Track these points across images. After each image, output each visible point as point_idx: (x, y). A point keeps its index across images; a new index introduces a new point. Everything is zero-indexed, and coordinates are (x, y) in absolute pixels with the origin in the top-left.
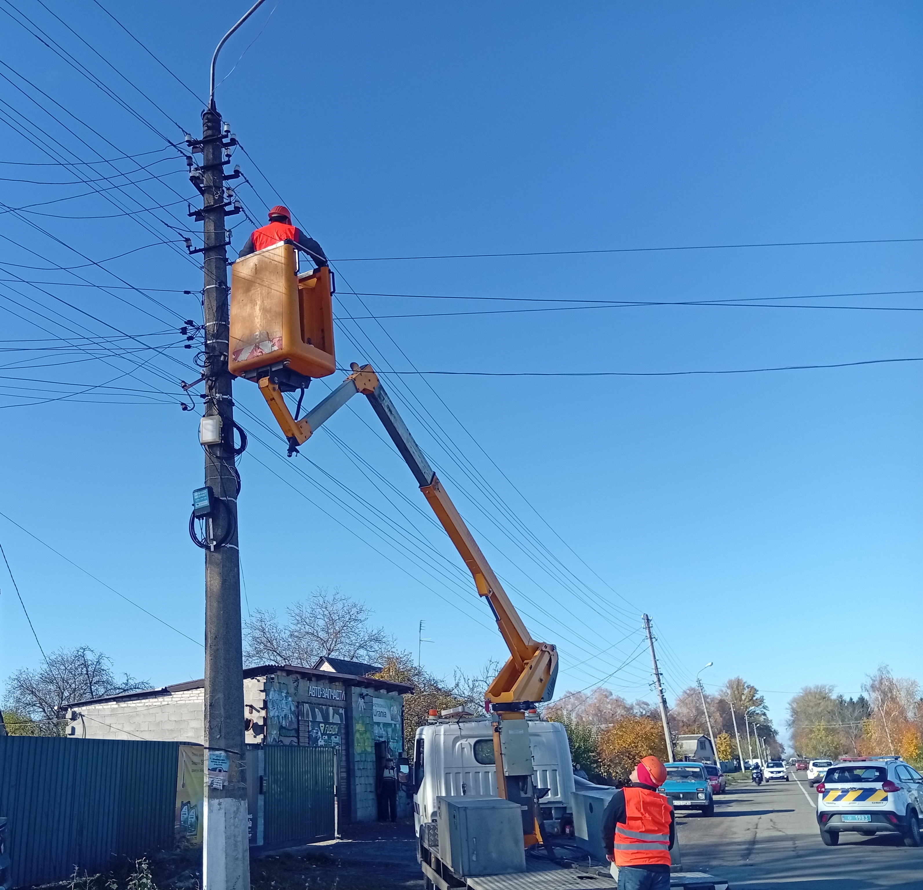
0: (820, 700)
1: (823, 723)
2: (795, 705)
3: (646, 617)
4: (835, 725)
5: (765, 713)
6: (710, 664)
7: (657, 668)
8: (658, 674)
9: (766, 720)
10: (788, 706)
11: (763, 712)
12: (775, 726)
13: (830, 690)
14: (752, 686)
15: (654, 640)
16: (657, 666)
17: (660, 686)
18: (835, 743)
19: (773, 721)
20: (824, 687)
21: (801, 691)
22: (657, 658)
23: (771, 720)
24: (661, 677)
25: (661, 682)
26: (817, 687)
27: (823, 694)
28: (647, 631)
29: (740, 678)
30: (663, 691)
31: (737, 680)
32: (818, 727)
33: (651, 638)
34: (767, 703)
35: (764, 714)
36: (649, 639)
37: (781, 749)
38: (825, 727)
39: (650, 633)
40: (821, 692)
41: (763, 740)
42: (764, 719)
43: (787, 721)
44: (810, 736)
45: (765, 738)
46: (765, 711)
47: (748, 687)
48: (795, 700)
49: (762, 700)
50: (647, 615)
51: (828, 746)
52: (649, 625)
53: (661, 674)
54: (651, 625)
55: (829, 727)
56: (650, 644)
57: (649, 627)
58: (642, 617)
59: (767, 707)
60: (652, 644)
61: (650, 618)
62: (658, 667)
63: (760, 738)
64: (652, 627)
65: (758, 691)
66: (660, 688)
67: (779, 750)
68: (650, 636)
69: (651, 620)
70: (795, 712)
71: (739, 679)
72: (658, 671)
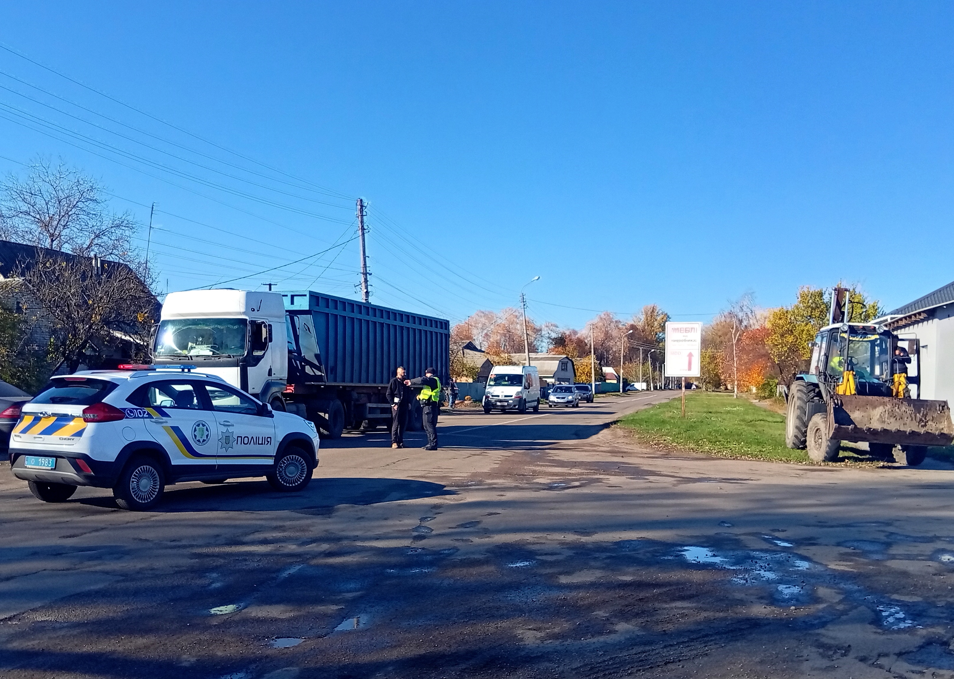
6: (537, 278)
7: (365, 267)
8: (365, 274)
16: (365, 264)
22: (367, 255)
24: (368, 277)
53: (370, 274)
54: (364, 213)
62: (367, 266)
72: (366, 270)
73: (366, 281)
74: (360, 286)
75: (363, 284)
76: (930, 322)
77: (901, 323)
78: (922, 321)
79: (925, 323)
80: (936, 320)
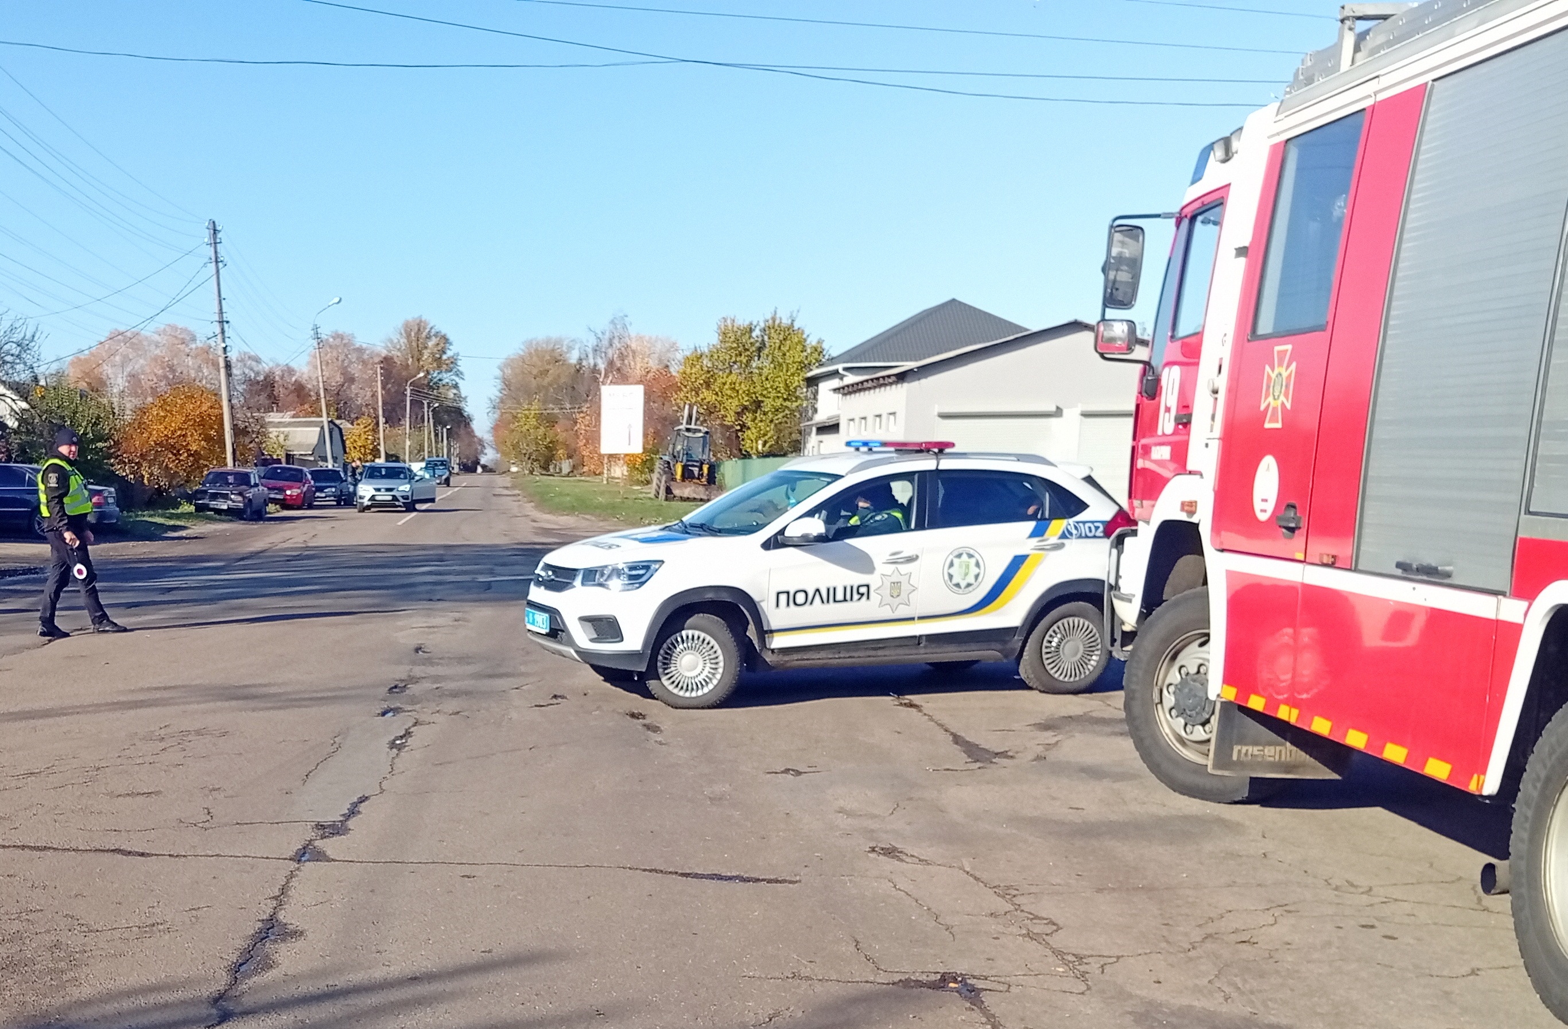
0: (549, 363)
1: (535, 405)
2: (508, 371)
3: (212, 225)
4: (553, 409)
5: (457, 383)
6: (337, 300)
7: (221, 312)
8: (221, 322)
9: (458, 397)
10: (498, 373)
11: (454, 383)
12: (469, 409)
13: (570, 347)
14: (443, 334)
15: (221, 265)
16: (221, 309)
17: (224, 341)
18: (548, 440)
19: (468, 399)
20: (559, 341)
21: (522, 347)
22: (223, 296)
23: (466, 398)
24: (226, 326)
25: (227, 335)
26: (548, 341)
27: (556, 355)
28: (212, 249)
29: (423, 319)
30: (228, 349)
31: (418, 321)
32: (527, 412)
33: (217, 262)
34: (463, 365)
35: (456, 386)
36: (214, 264)
37: (479, 448)
38: (537, 412)
39: (216, 252)
40: (553, 350)
41: (445, 430)
42: (455, 394)
43: (490, 399)
44: (512, 426)
45: (448, 427)
46: (457, 379)
47: (436, 335)
48: (509, 363)
49: (454, 361)
50: (214, 222)
51: (537, 444)
52: (215, 238)
53: (227, 322)
54: (218, 241)
55: (544, 412)
56: (214, 271)
57: (215, 243)
58: (207, 224)
59: (462, 373)
60: (218, 271)
61: (219, 228)
62: (224, 311)
63: (439, 428)
64: (220, 242)
65: (451, 344)
66: (224, 345)
67: (477, 449)
68: (216, 258)
69: (219, 231)
70: (507, 383)
71: (421, 321)
72: (222, 317)
73: (223, 332)
74: (214, 339)
75: (219, 337)
76: (899, 386)
77: (866, 385)
78: (891, 384)
79: (894, 386)
80: (905, 385)
